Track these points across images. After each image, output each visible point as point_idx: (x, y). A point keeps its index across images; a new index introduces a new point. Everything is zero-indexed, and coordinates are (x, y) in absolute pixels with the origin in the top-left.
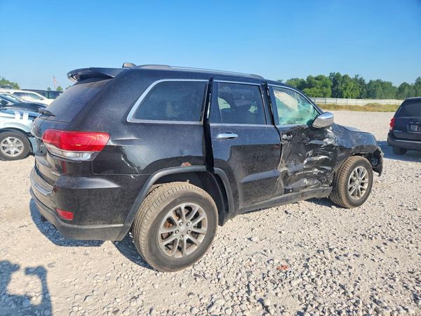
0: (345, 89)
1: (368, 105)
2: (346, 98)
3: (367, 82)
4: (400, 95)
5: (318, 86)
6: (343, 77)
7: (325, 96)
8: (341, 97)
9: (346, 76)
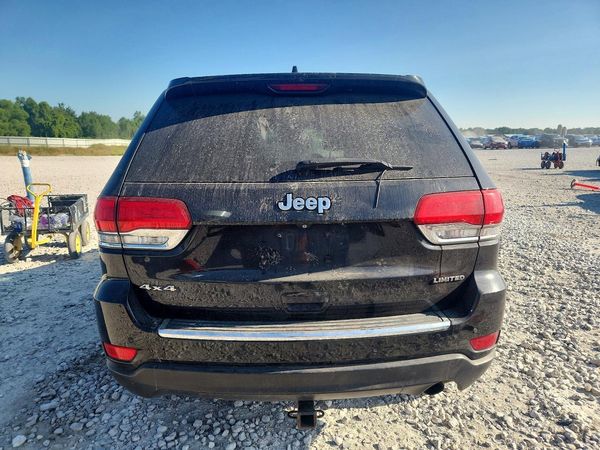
0: (54, 123)
1: (93, 146)
2: (60, 136)
3: (78, 114)
4: (123, 134)
5: (5, 118)
6: (40, 105)
7: (20, 133)
8: (52, 135)
9: (43, 105)
